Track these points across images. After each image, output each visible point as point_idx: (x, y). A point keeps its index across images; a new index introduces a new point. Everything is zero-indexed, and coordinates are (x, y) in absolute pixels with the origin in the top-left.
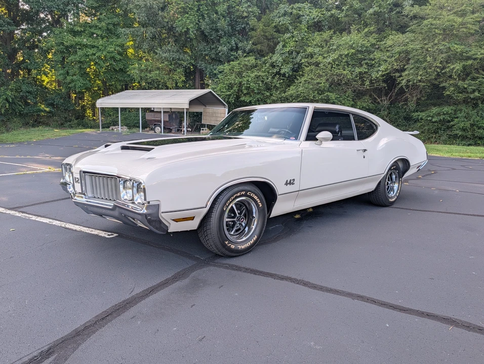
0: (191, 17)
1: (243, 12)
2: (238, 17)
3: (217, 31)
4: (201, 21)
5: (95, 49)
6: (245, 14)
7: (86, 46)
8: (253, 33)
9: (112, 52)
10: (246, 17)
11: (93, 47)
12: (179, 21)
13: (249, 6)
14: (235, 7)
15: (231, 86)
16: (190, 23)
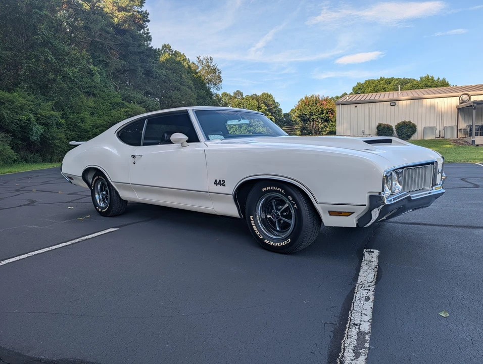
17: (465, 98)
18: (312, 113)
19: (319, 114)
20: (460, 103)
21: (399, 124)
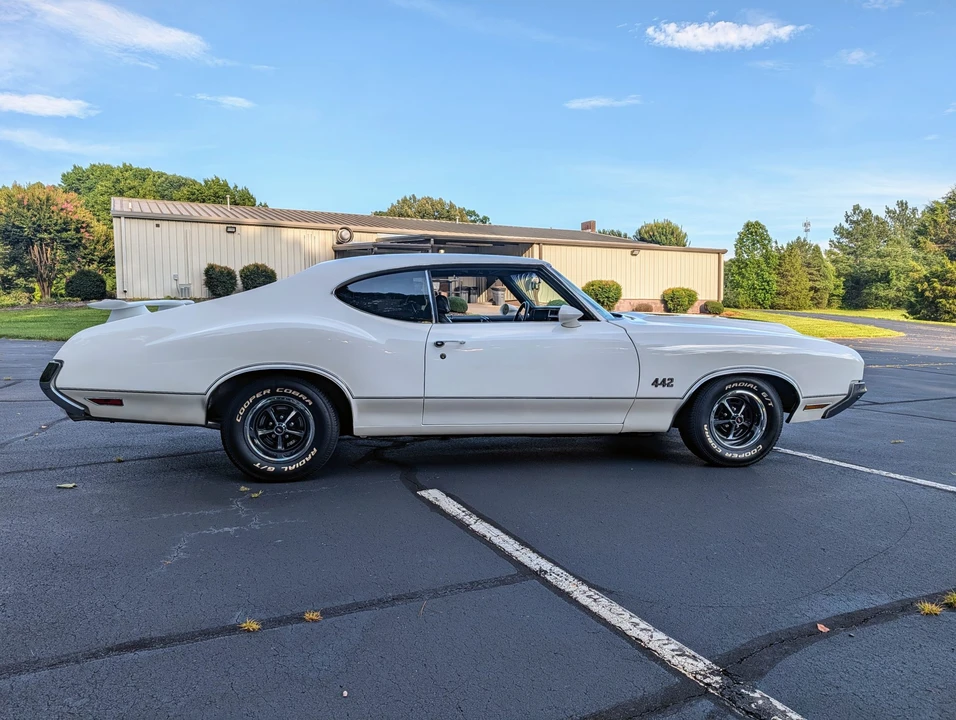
17: (346, 234)
18: (39, 226)
19: (58, 231)
20: (338, 243)
21: (247, 268)
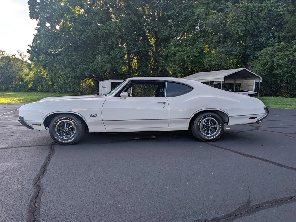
0: (241, 23)
1: (280, 11)
2: (277, 16)
3: (259, 28)
4: (247, 24)
5: (186, 52)
6: (281, 13)
7: (181, 51)
8: (286, 25)
9: (194, 52)
10: (282, 15)
11: (185, 51)
12: (233, 27)
13: (285, 6)
14: (274, 10)
15: (265, 64)
16: (240, 27)
